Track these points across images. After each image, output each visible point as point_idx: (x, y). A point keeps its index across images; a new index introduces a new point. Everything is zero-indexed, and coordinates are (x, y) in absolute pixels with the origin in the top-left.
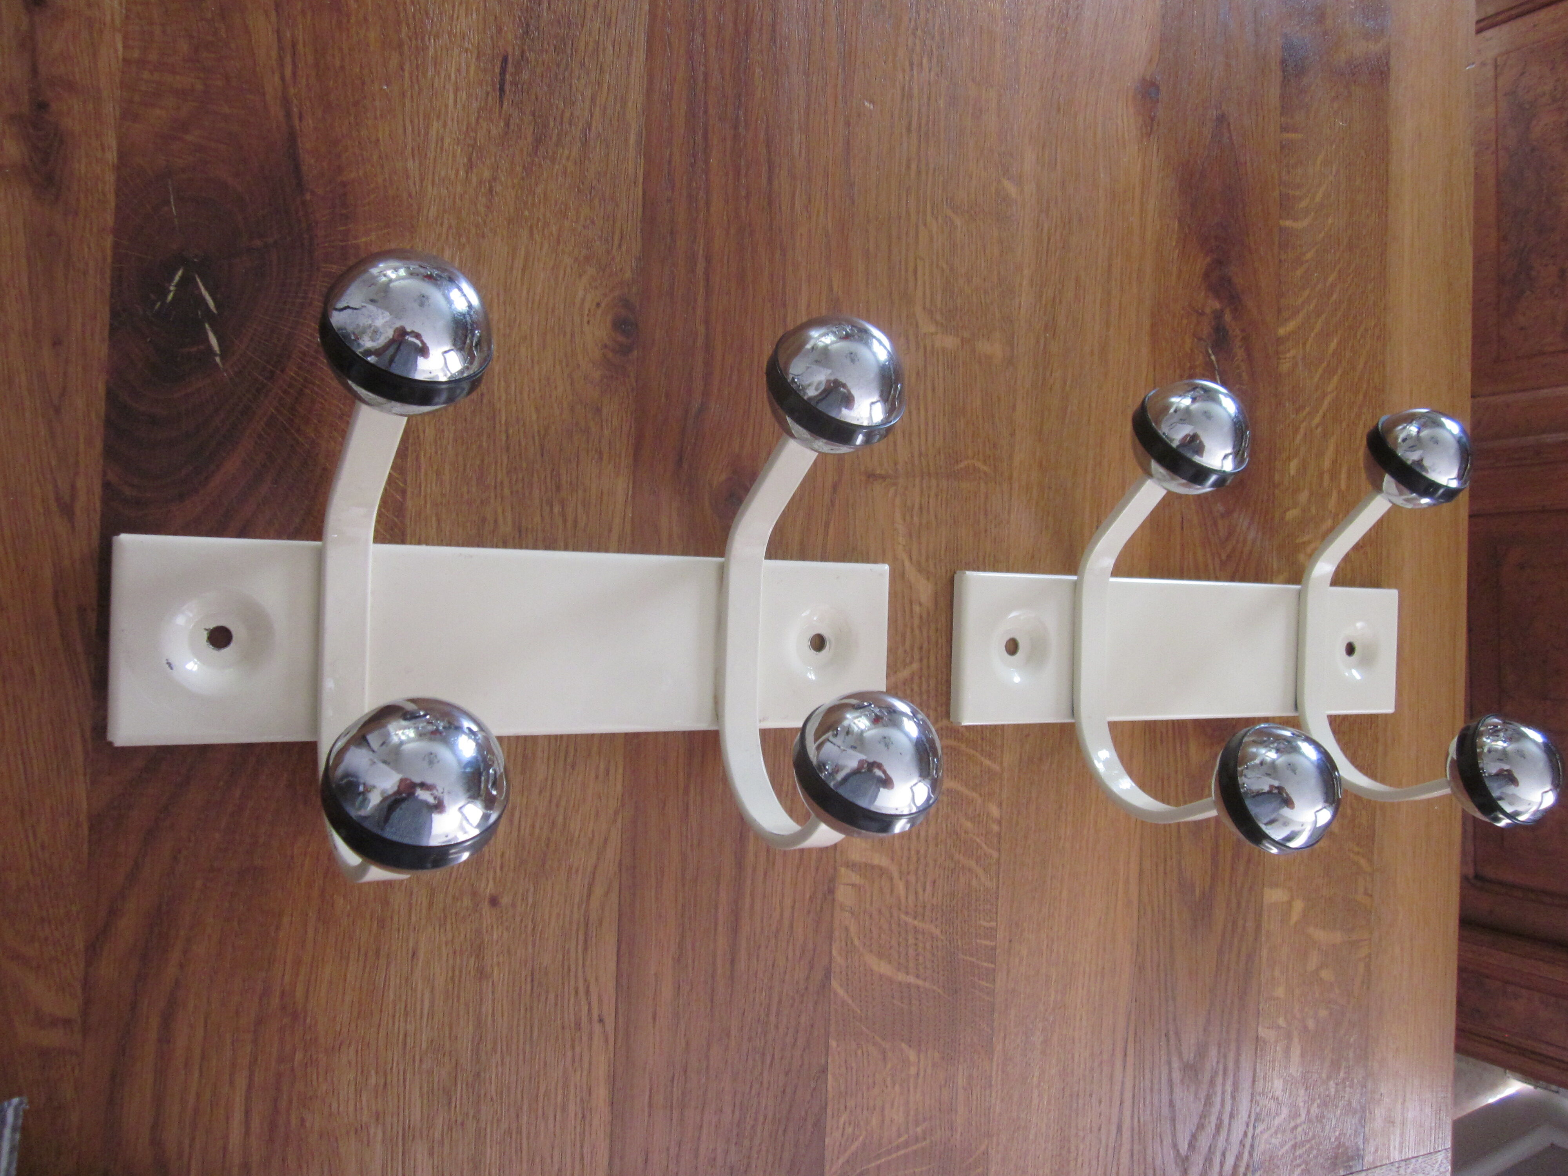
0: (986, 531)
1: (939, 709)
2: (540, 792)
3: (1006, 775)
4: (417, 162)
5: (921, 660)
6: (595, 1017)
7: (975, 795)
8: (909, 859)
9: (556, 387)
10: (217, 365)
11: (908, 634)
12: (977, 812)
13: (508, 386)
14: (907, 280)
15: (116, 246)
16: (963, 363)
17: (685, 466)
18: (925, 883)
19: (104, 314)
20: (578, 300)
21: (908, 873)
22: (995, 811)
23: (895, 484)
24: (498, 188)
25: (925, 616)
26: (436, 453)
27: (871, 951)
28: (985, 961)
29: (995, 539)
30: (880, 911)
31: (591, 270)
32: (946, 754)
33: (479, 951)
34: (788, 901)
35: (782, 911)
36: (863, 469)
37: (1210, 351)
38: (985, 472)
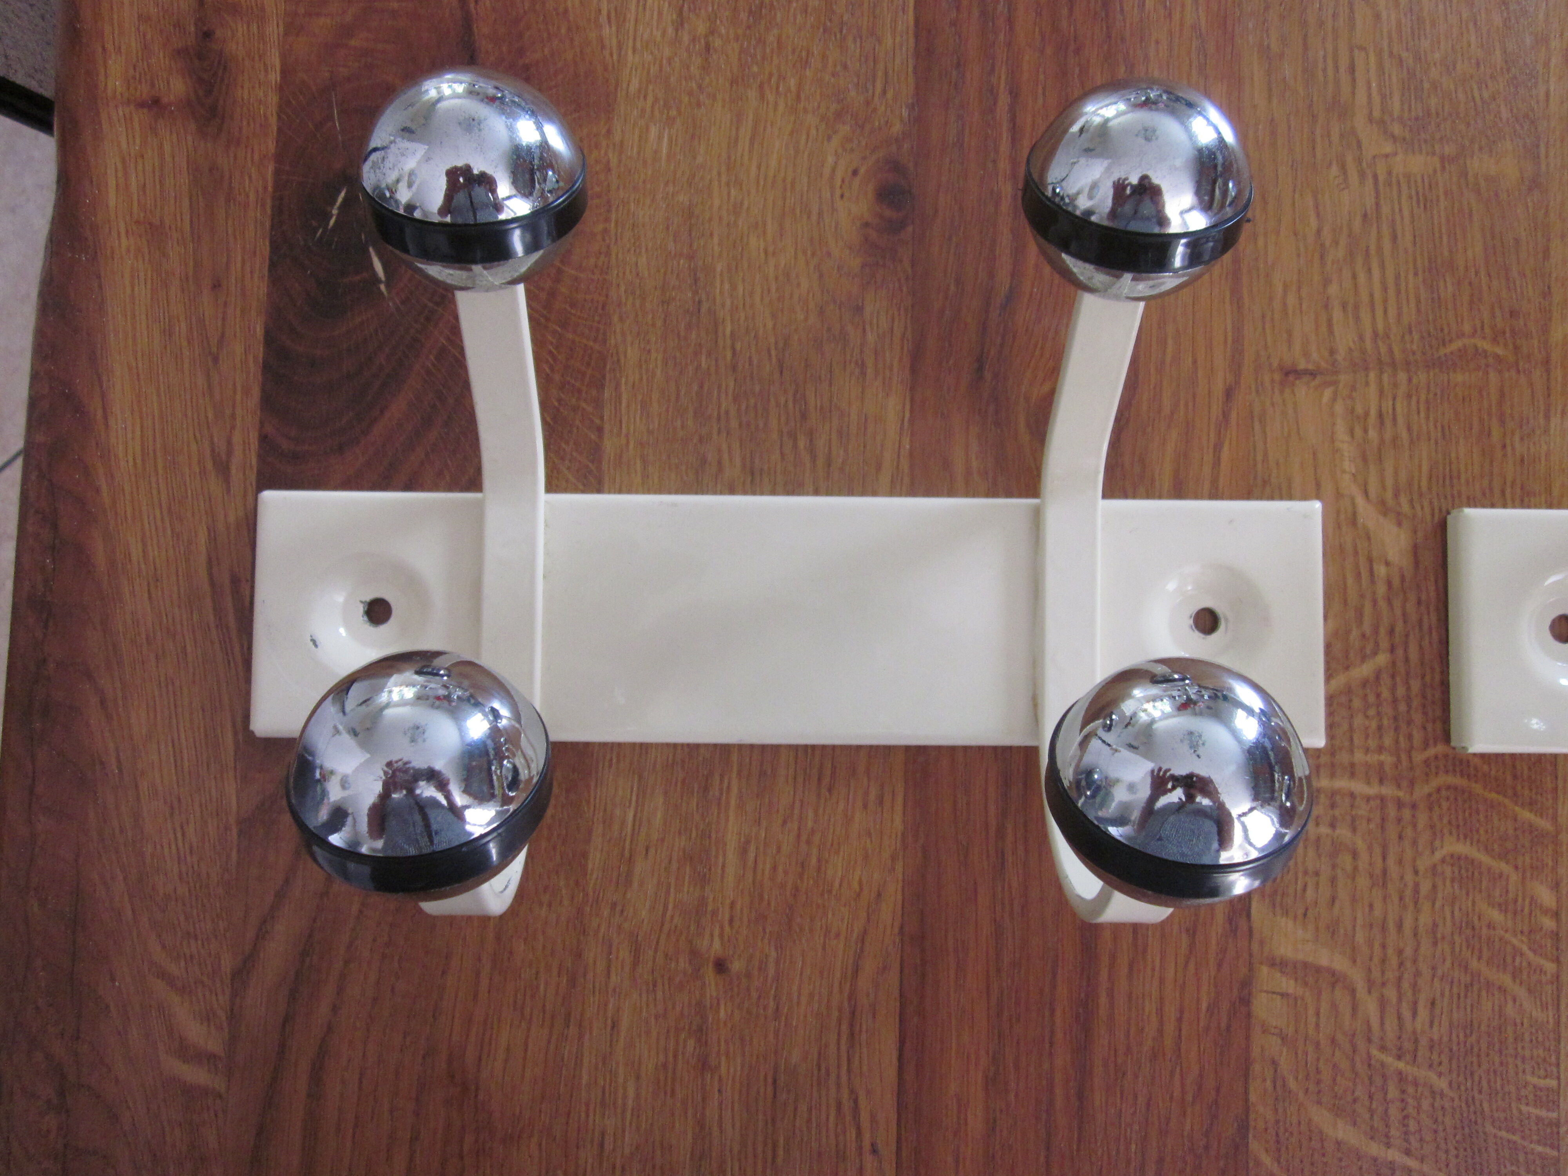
0: (1504, 446)
1: (1430, 727)
2: (785, 822)
4: (614, 28)
5: (1392, 649)
6: (867, 1145)
7: (1504, 867)
8: (1383, 961)
9: (799, 285)
10: (381, 293)
11: (1368, 609)
12: (1511, 896)
13: (734, 288)
14: (1337, 82)
15: (277, 172)
16: (1446, 193)
17: (988, 375)
18: (1415, 1003)
19: (265, 248)
20: (827, 171)
21: (1384, 984)
22: (1546, 896)
23: (1335, 383)
24: (717, 43)
25: (1396, 582)
26: (641, 379)
27: (1319, 1103)
28: (1539, 1142)
29: (1522, 460)
30: (1333, 1041)
31: (844, 129)
32: (1448, 799)
33: (700, 1033)
34: (1171, 1012)
35: (1161, 1022)
36: (1275, 364)
38: (1496, 357)
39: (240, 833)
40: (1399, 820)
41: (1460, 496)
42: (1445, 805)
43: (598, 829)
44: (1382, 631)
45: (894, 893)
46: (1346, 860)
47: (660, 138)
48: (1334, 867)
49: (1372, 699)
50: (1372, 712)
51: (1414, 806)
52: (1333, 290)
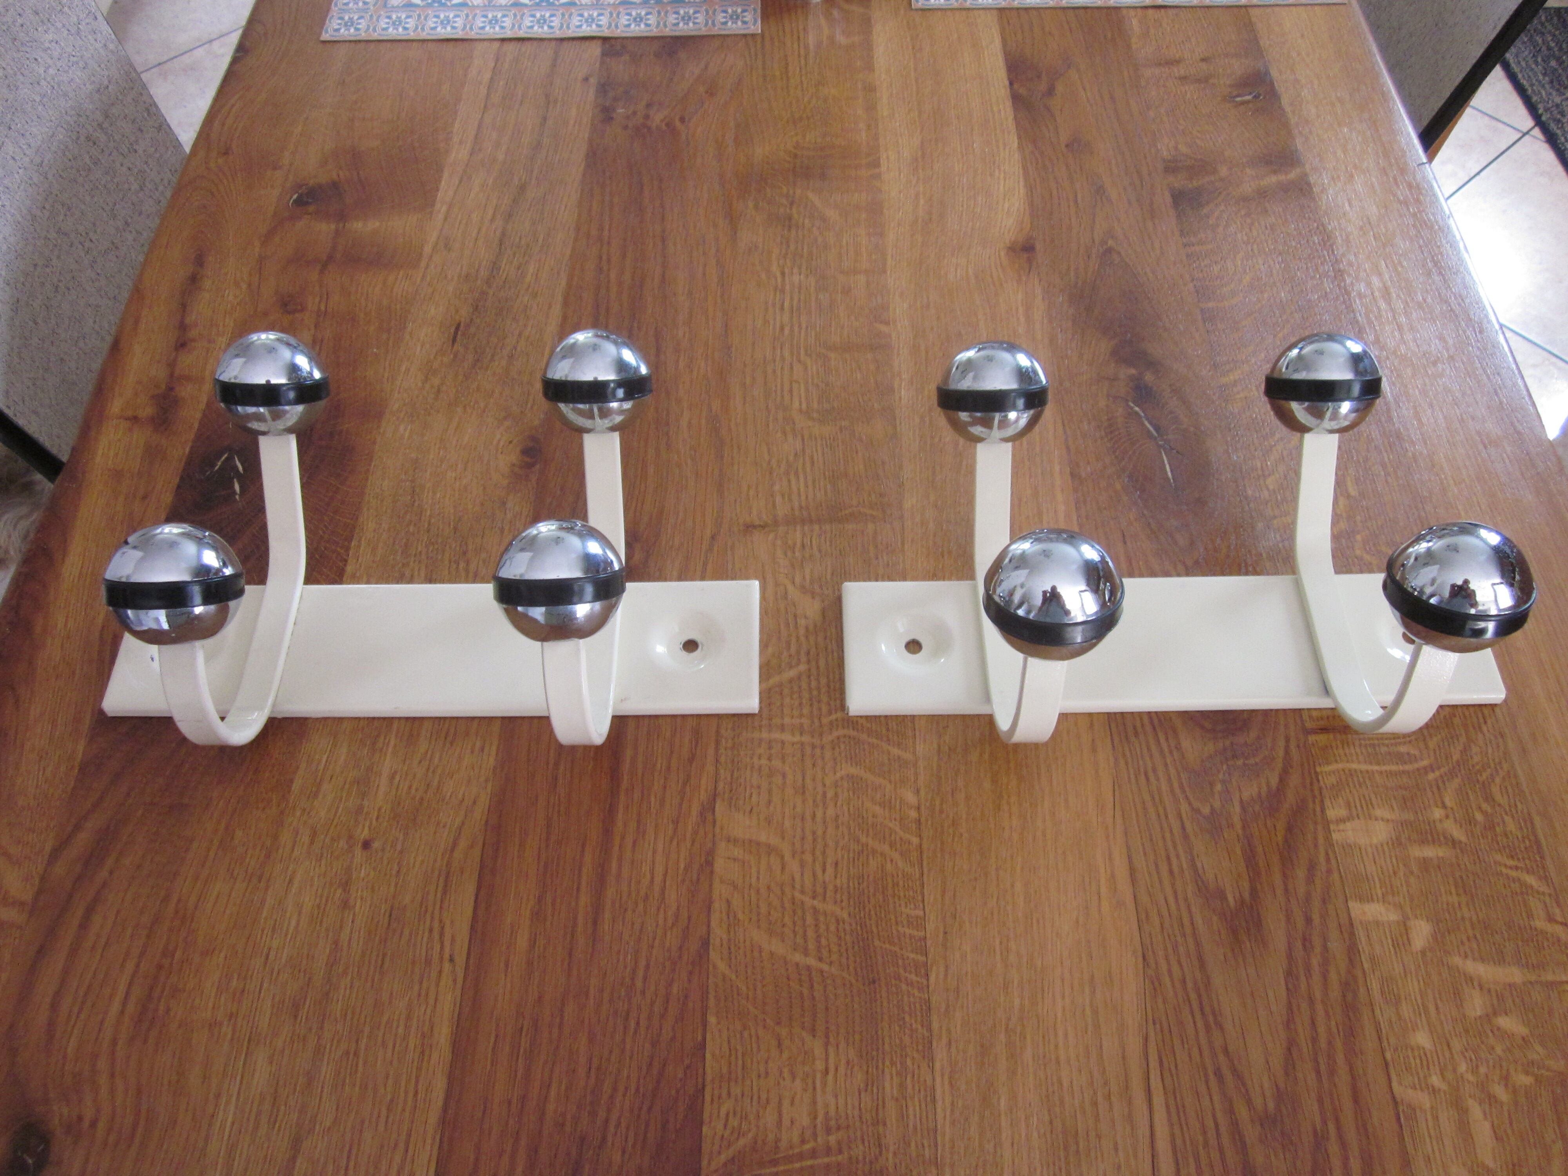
1: (832, 703)
2: (420, 762)
3: (921, 764)
4: (390, 384)
5: (809, 662)
6: (446, 956)
7: (882, 781)
8: (803, 839)
9: (471, 493)
10: (236, 500)
11: (794, 641)
12: (887, 798)
13: (435, 495)
14: (782, 397)
15: (192, 447)
16: (842, 442)
18: (824, 863)
19: (176, 480)
20: (495, 443)
21: (803, 853)
22: (910, 797)
23: (776, 531)
24: (444, 388)
25: (811, 628)
26: (374, 537)
27: (759, 927)
28: (912, 952)
30: (769, 888)
31: (507, 423)
32: (844, 742)
33: (346, 885)
34: (659, 870)
35: (652, 878)
36: (741, 522)
37: (1132, 405)
38: (872, 515)
39: (80, 769)
40: (813, 756)
42: (842, 746)
43: (303, 765)
44: (802, 653)
45: (484, 801)
46: (778, 780)
47: (405, 430)
48: (770, 783)
49: (796, 689)
50: (795, 696)
51: (822, 748)
52: (777, 488)
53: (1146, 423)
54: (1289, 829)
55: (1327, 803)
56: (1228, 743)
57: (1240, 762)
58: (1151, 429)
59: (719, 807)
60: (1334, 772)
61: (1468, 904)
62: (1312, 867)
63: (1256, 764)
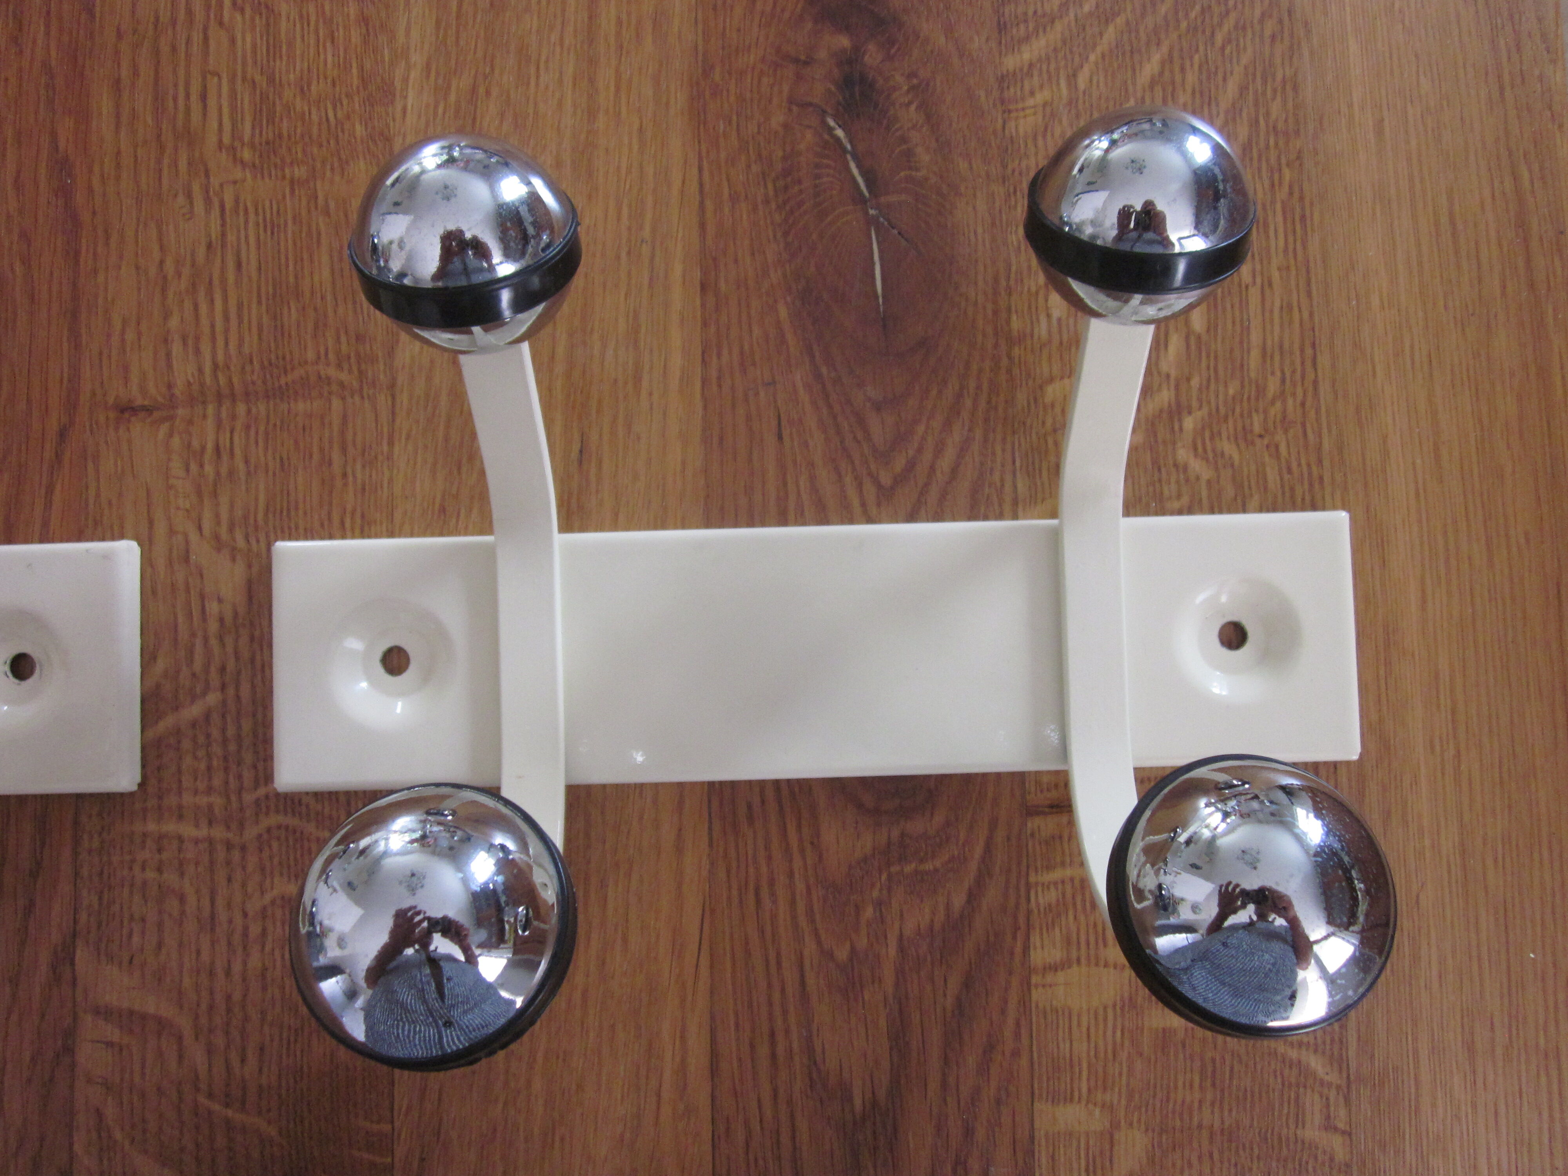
0: (345, 475)
1: (260, 766)
5: (223, 687)
8: (211, 1008)
11: (199, 649)
14: (188, 110)
16: (294, 218)
18: (244, 1049)
21: (211, 1031)
23: (170, 418)
25: (229, 619)
27: (146, 1152)
29: (364, 489)
30: (159, 1089)
32: (278, 839)
36: (111, 400)
37: (832, 123)
38: (342, 385)
40: (228, 863)
41: (297, 528)
42: (275, 844)
44: (213, 669)
46: (172, 905)
48: (160, 912)
49: (201, 739)
50: (201, 753)
51: (243, 848)
52: (174, 322)
53: (853, 166)
54: (967, 984)
55: (1035, 939)
56: (895, 833)
57: (909, 868)
58: (860, 180)
59: (81, 954)
60: (1056, 883)
61: (1213, 1104)
62: (990, 1048)
63: (936, 870)
